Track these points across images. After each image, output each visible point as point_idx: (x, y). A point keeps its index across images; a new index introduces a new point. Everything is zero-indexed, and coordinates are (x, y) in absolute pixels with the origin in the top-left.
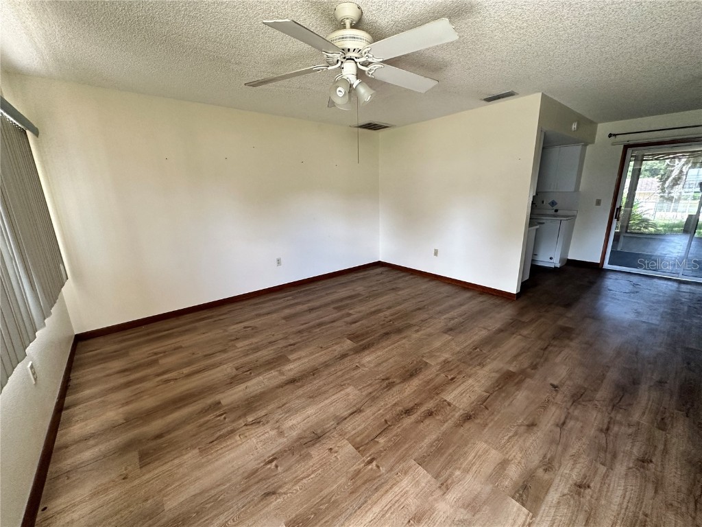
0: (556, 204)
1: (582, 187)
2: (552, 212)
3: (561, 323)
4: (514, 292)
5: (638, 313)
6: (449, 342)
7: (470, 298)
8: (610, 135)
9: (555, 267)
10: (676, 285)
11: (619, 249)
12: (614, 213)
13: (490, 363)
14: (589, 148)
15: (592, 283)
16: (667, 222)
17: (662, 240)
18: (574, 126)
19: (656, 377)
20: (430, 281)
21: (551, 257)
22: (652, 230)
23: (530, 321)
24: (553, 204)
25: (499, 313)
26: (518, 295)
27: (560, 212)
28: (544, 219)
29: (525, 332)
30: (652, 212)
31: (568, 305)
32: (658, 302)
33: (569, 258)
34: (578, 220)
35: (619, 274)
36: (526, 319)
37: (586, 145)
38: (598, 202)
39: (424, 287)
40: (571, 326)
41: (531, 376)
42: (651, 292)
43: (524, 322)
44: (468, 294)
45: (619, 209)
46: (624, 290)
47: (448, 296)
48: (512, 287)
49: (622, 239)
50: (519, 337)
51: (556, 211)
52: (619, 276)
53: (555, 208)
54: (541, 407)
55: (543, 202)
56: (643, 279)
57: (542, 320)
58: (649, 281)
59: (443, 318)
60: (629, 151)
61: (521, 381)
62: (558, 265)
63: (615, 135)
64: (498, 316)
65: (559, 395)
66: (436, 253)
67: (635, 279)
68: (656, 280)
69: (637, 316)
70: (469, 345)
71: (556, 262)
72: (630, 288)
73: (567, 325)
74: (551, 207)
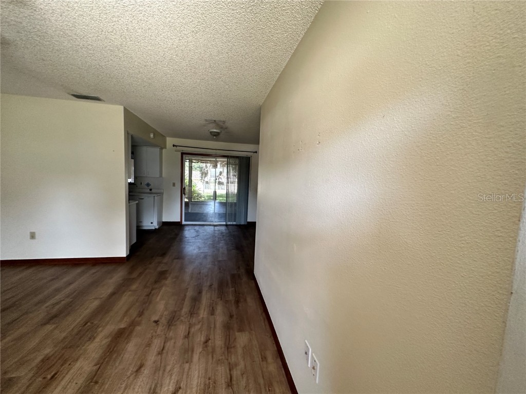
0: (150, 185)
1: (164, 175)
2: (148, 191)
3: (159, 269)
4: (124, 255)
5: (199, 248)
6: (52, 331)
7: (83, 273)
8: (174, 146)
9: (156, 229)
10: (212, 227)
11: (190, 211)
12: (183, 191)
13: (101, 331)
14: (164, 150)
15: (177, 235)
16: (208, 195)
17: (206, 204)
18: (152, 136)
19: (208, 284)
20: (26, 268)
21: (151, 222)
22: (203, 199)
23: (138, 276)
24: (148, 185)
25: (111, 278)
26: (128, 257)
27: (153, 191)
28: (143, 196)
29: (134, 287)
30: (202, 189)
31: (163, 255)
32: (207, 239)
33: (164, 221)
34: (165, 196)
35: (189, 226)
36: (134, 275)
37: (162, 149)
38: (174, 185)
39: (16, 278)
40: (165, 269)
41: (139, 324)
42: (204, 234)
43: (133, 279)
44: (79, 270)
45: (184, 188)
46: (192, 236)
47: (52, 280)
48: (122, 252)
49: (190, 206)
50: (130, 293)
51: (151, 190)
52: (190, 228)
53: (150, 187)
54: (146, 346)
55: (141, 183)
56: (201, 227)
57: (147, 271)
58: (203, 228)
59: (43, 307)
60: (184, 156)
61: (131, 332)
62: (157, 227)
63: (176, 146)
64: (111, 281)
65: (159, 327)
66: (33, 236)
67: (197, 228)
68: (206, 227)
69: (199, 250)
70: (79, 322)
71: (155, 226)
72: (194, 234)
73: (163, 270)
74: (147, 187)
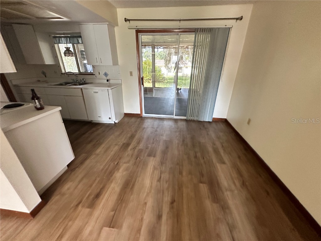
0: (108, 75)
1: (120, 62)
8: (126, 20)
12: (141, 81)
21: (109, 118)
24: (106, 74)
27: (111, 82)
28: (97, 89)
38: (131, 74)
45: (142, 78)
51: (108, 81)
55: (99, 73)
60: (139, 35)
62: (116, 121)
63: (129, 20)
74: (104, 77)
